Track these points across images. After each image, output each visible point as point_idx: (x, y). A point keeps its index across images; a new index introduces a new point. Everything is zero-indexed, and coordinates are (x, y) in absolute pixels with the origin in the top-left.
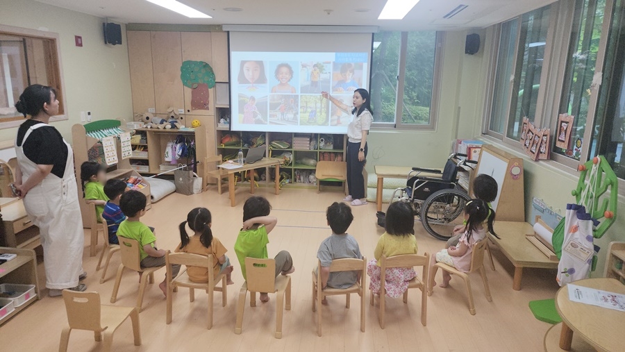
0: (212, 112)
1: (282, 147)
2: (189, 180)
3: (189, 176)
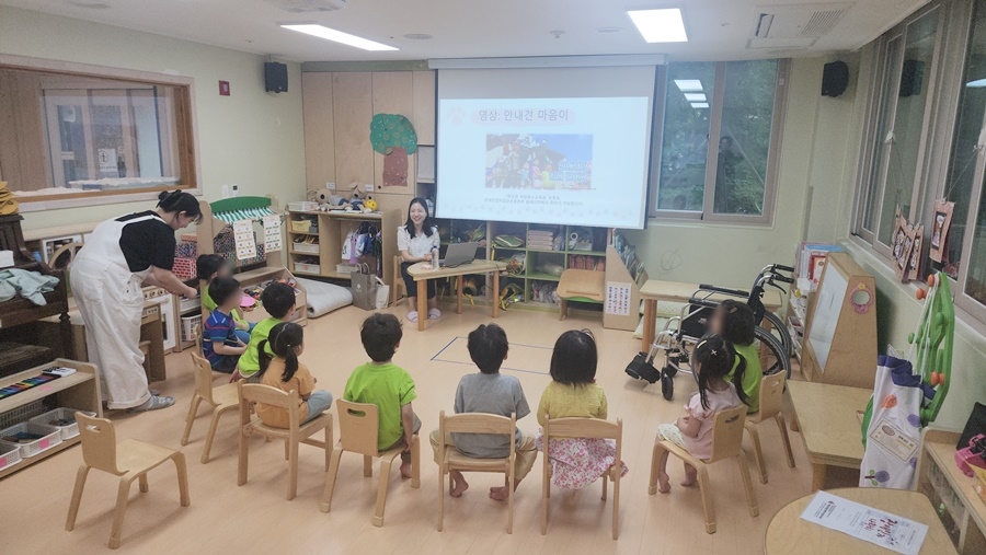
0: (411, 189)
1: (510, 245)
2: (369, 288)
3: (369, 283)
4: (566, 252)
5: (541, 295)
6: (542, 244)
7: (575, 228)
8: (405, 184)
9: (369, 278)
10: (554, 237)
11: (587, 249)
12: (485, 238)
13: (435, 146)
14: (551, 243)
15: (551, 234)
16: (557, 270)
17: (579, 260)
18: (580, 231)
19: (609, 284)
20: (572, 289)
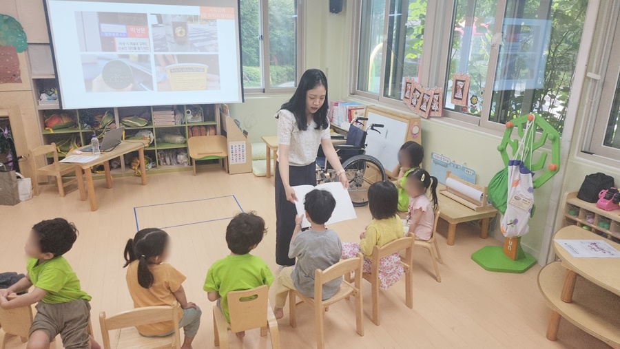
0: (27, 85)
1: (139, 125)
2: (11, 184)
3: (11, 180)
4: (187, 125)
5: (168, 160)
6: (168, 121)
7: (189, 106)
8: (20, 81)
9: (10, 175)
10: (175, 114)
11: (199, 121)
12: (114, 122)
13: (51, 44)
14: (173, 120)
15: (173, 112)
16: (179, 139)
17: (194, 129)
18: (194, 108)
19: (230, 144)
20: (201, 152)
